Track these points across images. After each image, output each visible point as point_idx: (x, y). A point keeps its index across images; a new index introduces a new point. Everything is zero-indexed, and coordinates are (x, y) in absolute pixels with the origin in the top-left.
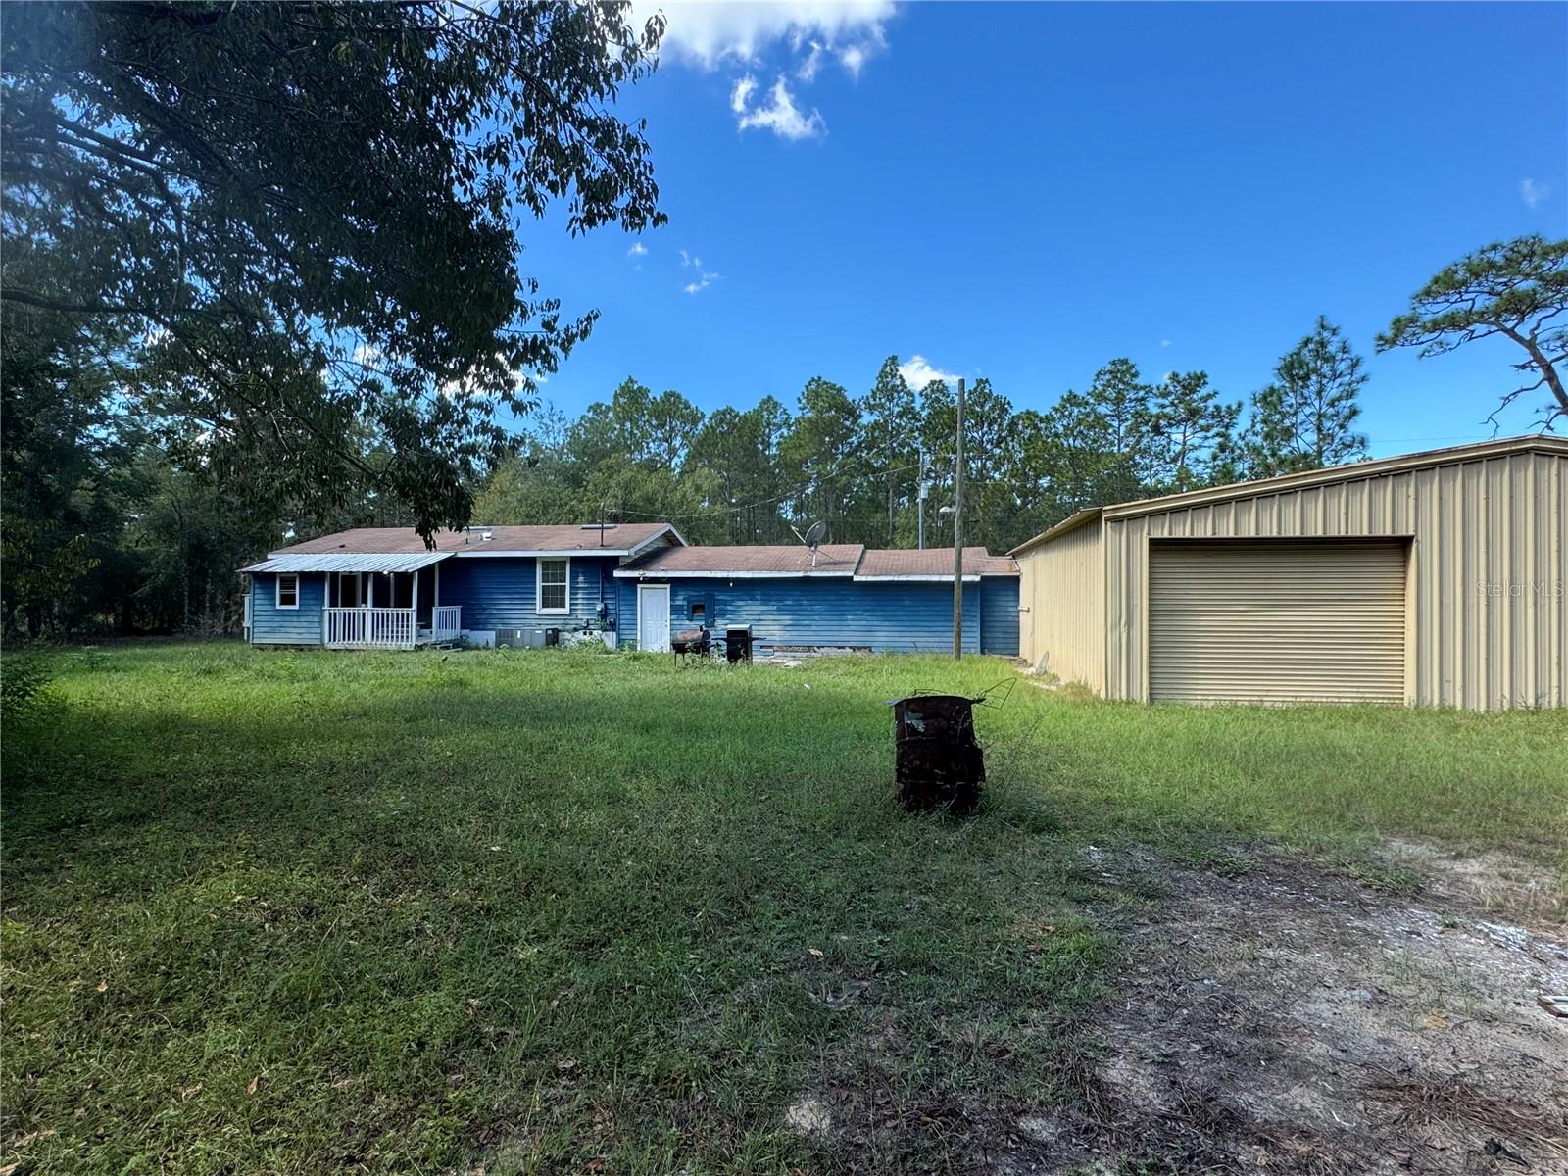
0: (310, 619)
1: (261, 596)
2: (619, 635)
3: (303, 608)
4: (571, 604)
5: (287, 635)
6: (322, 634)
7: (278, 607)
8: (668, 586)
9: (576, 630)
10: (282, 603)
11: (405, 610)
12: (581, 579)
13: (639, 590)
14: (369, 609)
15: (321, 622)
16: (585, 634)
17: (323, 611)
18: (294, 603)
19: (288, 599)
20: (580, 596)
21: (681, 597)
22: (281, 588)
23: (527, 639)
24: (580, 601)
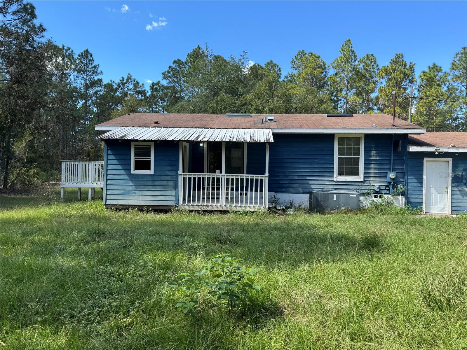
0: (164, 183)
1: (116, 162)
2: (407, 198)
3: (158, 173)
4: (365, 173)
5: (141, 198)
6: (177, 196)
7: (133, 171)
8: (450, 160)
9: (369, 194)
10: (136, 168)
11: (259, 177)
12: (373, 152)
13: (425, 162)
14: (222, 175)
15: (176, 187)
16: (376, 197)
17: (177, 176)
18: (149, 169)
19: (142, 165)
20: (372, 166)
21: (461, 169)
22: (136, 155)
23: (342, 201)
24: (372, 171)
